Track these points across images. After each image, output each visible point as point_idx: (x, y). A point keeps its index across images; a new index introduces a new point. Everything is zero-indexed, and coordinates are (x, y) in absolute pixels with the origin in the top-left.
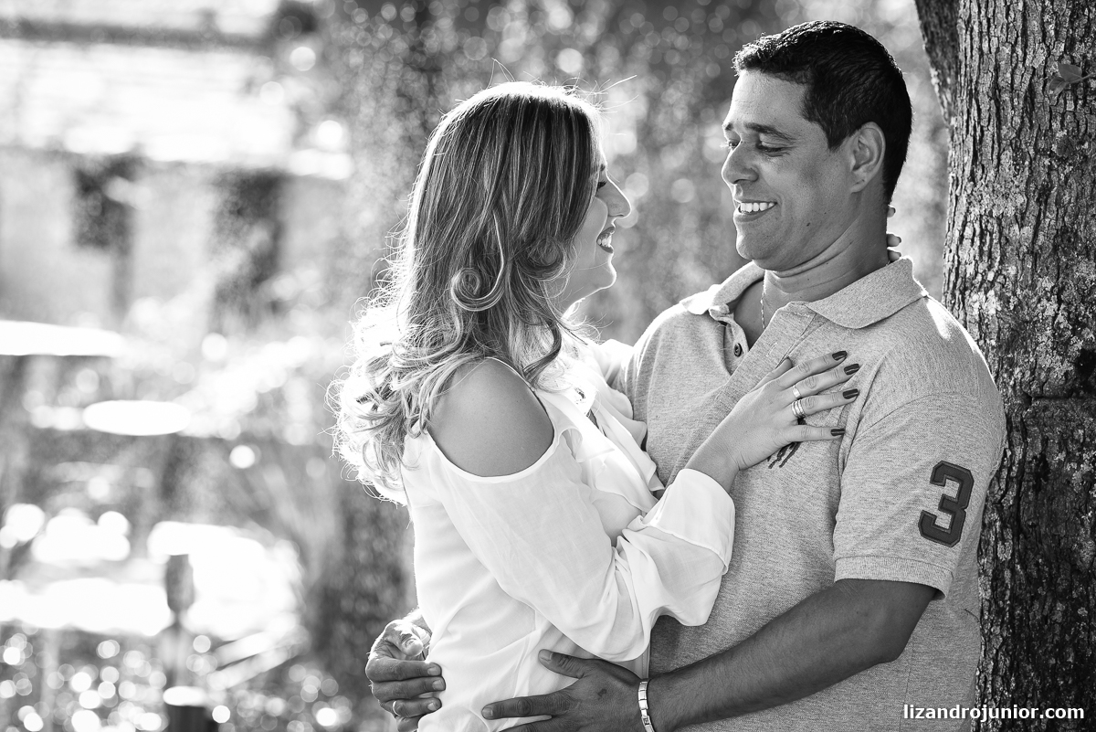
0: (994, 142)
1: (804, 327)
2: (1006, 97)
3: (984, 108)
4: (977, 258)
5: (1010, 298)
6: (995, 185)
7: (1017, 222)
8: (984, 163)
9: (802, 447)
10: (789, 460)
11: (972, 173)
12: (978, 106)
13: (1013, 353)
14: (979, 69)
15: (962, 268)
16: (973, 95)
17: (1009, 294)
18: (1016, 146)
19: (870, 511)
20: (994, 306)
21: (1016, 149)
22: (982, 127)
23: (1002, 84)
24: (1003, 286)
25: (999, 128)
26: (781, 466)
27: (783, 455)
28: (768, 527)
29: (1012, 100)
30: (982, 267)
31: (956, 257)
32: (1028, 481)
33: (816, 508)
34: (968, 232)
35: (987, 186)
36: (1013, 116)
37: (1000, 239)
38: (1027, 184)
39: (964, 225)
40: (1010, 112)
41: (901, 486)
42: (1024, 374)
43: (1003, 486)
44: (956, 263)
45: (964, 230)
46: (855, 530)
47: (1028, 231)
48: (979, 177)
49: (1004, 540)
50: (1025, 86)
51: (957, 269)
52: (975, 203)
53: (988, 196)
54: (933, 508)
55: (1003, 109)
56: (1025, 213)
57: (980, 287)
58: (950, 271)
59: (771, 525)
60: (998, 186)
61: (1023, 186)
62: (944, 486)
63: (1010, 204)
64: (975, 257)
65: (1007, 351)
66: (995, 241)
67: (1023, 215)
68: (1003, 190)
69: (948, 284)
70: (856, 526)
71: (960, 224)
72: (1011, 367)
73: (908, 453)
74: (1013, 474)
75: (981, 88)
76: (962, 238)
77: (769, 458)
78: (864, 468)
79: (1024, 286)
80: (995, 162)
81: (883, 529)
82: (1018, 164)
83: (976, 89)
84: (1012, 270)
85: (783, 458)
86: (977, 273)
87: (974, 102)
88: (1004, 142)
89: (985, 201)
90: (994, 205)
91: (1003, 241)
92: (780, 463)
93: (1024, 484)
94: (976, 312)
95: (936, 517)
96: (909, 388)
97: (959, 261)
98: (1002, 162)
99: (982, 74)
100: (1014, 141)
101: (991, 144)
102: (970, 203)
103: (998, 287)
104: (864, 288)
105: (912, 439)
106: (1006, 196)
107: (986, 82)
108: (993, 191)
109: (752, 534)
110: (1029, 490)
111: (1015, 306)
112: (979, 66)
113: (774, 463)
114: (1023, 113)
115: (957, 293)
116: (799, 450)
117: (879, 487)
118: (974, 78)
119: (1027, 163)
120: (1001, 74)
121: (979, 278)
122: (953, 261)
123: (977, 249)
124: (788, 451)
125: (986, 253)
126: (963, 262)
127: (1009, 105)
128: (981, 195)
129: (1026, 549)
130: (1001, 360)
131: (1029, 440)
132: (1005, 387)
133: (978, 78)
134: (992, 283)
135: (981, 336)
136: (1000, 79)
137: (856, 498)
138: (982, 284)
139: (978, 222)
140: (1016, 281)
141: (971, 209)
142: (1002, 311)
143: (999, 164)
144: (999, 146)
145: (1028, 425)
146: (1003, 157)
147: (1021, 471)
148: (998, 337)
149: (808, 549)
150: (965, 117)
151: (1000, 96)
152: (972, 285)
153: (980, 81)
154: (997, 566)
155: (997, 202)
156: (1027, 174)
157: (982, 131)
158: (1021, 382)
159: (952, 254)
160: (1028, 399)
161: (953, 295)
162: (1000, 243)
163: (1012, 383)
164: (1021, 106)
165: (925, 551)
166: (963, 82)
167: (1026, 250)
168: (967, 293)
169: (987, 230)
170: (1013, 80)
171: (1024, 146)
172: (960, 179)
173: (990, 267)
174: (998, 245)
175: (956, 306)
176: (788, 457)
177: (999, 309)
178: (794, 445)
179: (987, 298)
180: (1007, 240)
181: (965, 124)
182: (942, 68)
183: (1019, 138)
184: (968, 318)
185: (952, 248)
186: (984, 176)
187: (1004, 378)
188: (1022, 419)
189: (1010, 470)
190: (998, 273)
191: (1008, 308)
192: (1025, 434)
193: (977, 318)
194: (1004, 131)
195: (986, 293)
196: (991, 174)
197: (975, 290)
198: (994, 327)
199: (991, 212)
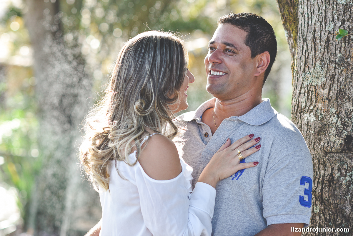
0: (313, 58)
1: (234, 125)
2: (318, 41)
3: (309, 45)
4: (306, 101)
5: (319, 115)
6: (313, 74)
7: (322, 88)
8: (309, 66)
9: (245, 172)
10: (240, 177)
11: (304, 69)
12: (307, 45)
13: (320, 136)
14: (307, 31)
15: (300, 105)
16: (305, 40)
17: (319, 114)
18: (322, 60)
19: (280, 198)
20: (313, 118)
21: (322, 61)
22: (308, 52)
23: (316, 36)
24: (316, 111)
25: (315, 53)
26: (237, 179)
27: (237, 175)
28: (229, 203)
29: (320, 42)
30: (308, 104)
31: (298, 100)
32: (326, 183)
33: (250, 196)
34: (303, 91)
35: (310, 74)
36: (321, 48)
37: (315, 94)
38: (326, 73)
39: (301, 89)
40: (319, 47)
41: (290, 187)
42: (324, 144)
43: (316, 185)
44: (298, 102)
45: (301, 90)
46: (275, 206)
47: (326, 91)
48: (307, 71)
49: (316, 205)
50: (326, 38)
51: (298, 105)
52: (305, 80)
53: (311, 78)
54: (302, 194)
55: (317, 46)
56: (325, 84)
57: (307, 111)
58: (295, 105)
59: (231, 202)
60: (315, 74)
61: (324, 74)
62: (304, 185)
63: (319, 81)
64: (305, 100)
65: (318, 135)
66: (313, 95)
67: (324, 85)
68: (317, 75)
69: (294, 110)
70: (275, 204)
71: (299, 88)
72: (319, 141)
73: (290, 174)
74: (320, 181)
75: (308, 38)
76: (300, 93)
77: (231, 176)
78: (274, 182)
79: (325, 111)
80: (314, 65)
81: (286, 204)
82: (322, 66)
83: (306, 38)
84: (320, 105)
85: (237, 176)
86: (306, 106)
87: (305, 43)
88: (317, 58)
89: (309, 80)
90: (313, 81)
91: (317, 94)
92: (237, 178)
93: (324, 185)
94: (306, 121)
95: (304, 197)
96: (286, 149)
97: (299, 102)
98: (316, 65)
99: (308, 33)
100: (321, 58)
101: (312, 58)
102: (303, 81)
103: (314, 112)
104: (257, 110)
105: (291, 169)
106: (318, 78)
107: (310, 36)
108: (313, 76)
109: (223, 206)
110: (326, 187)
111: (321, 119)
112: (307, 30)
113: (234, 178)
114: (325, 47)
115: (298, 114)
116: (243, 173)
117: (282, 188)
118: (305, 34)
119: (326, 66)
120: (316, 33)
121: (307, 108)
122: (296, 102)
123: (306, 97)
124: (239, 174)
125: (310, 99)
126: (301, 102)
127: (319, 44)
128: (308, 77)
129: (325, 208)
130: (316, 138)
131: (326, 168)
132: (317, 149)
133: (307, 34)
134: (312, 110)
135: (308, 130)
136: (316, 35)
137: (274, 194)
138: (308, 110)
139: (307, 87)
140: (322, 109)
141: (304, 83)
142: (316, 120)
143: (315, 66)
144: (315, 59)
145: (326, 163)
146: (317, 63)
147: (323, 180)
148: (315, 130)
149: (245, 211)
150: (301, 49)
151: (316, 41)
152: (304, 111)
153: (308, 35)
154: (313, 214)
155: (314, 80)
156: (326, 70)
157: (308, 54)
158: (323, 147)
159: (296, 99)
160: (326, 153)
161: (296, 114)
162: (315, 95)
163: (320, 147)
164: (324, 45)
165: (303, 211)
166: (300, 36)
167: (325, 98)
168: (302, 114)
169: (310, 90)
170: (321, 35)
171: (325, 60)
172: (299, 71)
173: (311, 104)
174: (315, 96)
175: (298, 118)
176: (240, 176)
177: (315, 120)
178: (242, 171)
179: (310, 116)
180: (318, 94)
181: (301, 51)
182: (289, 30)
183: (323, 57)
184: (302, 123)
185: (296, 97)
186: (309, 71)
187: (317, 145)
188: (324, 161)
189: (319, 179)
190: (315, 106)
191: (318, 119)
192: (325, 166)
193: (306, 123)
194: (317, 54)
195: (310, 114)
196: (312, 70)
197: (305, 112)
198: (313, 126)
199: (312, 84)
